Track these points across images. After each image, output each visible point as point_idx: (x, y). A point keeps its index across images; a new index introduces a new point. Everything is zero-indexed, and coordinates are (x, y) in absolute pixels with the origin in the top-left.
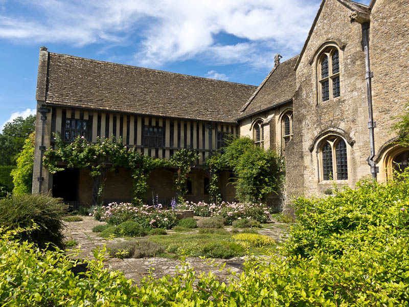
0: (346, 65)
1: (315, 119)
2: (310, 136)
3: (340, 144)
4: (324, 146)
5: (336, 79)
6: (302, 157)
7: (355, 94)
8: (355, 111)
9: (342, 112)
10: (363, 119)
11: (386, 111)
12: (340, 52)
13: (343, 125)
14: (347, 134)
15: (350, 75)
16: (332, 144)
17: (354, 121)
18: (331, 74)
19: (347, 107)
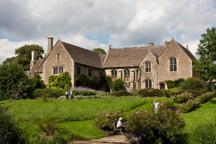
0: (153, 67)
1: (145, 75)
2: (143, 79)
3: (150, 81)
4: (146, 81)
5: (150, 68)
6: (141, 83)
7: (154, 73)
8: (154, 76)
9: (151, 75)
10: (156, 77)
11: (160, 77)
12: (151, 64)
13: (151, 78)
14: (152, 80)
15: (153, 69)
16: (148, 81)
17: (154, 77)
18: (148, 67)
19: (153, 75)
